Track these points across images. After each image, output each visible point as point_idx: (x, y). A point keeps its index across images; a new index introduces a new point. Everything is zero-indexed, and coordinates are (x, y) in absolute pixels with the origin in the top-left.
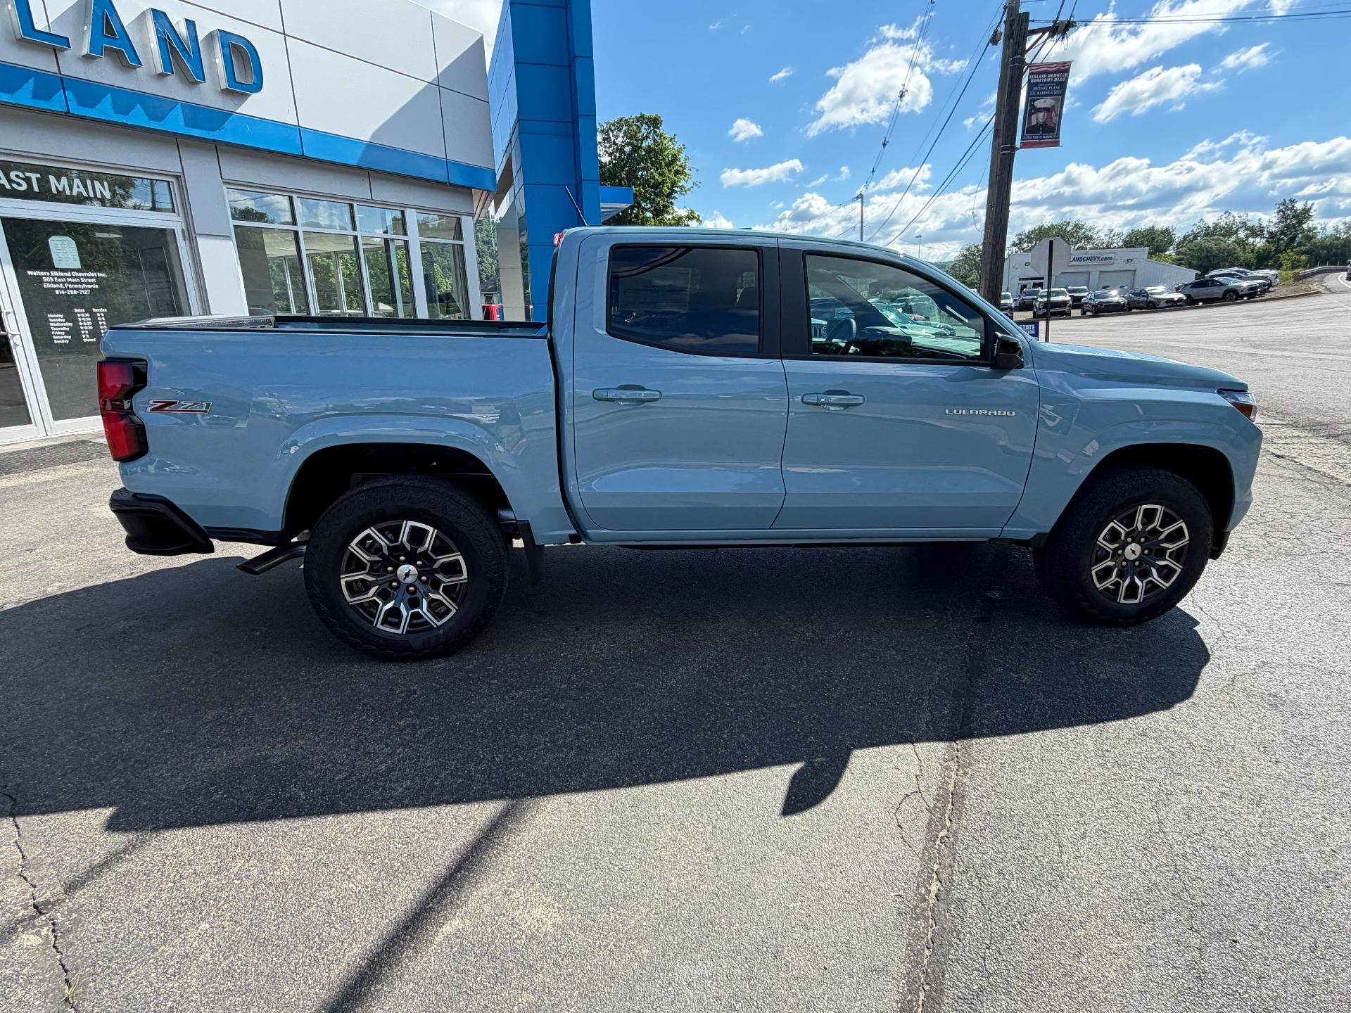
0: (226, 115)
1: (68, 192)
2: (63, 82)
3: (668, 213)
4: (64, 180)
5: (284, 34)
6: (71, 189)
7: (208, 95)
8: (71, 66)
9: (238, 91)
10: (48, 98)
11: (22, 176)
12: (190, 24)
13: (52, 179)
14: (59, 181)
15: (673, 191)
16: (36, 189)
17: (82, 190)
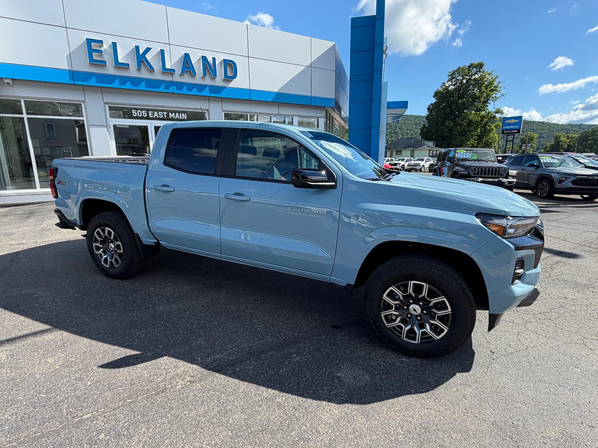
0: (223, 88)
1: (174, 118)
2: (173, 83)
3: (484, 110)
4: (174, 114)
5: (248, 57)
6: (175, 117)
7: (219, 81)
8: (177, 78)
9: (228, 79)
10: (168, 89)
11: (162, 113)
12: (214, 59)
13: (170, 114)
14: (172, 114)
15: (488, 100)
16: (165, 117)
17: (178, 116)
